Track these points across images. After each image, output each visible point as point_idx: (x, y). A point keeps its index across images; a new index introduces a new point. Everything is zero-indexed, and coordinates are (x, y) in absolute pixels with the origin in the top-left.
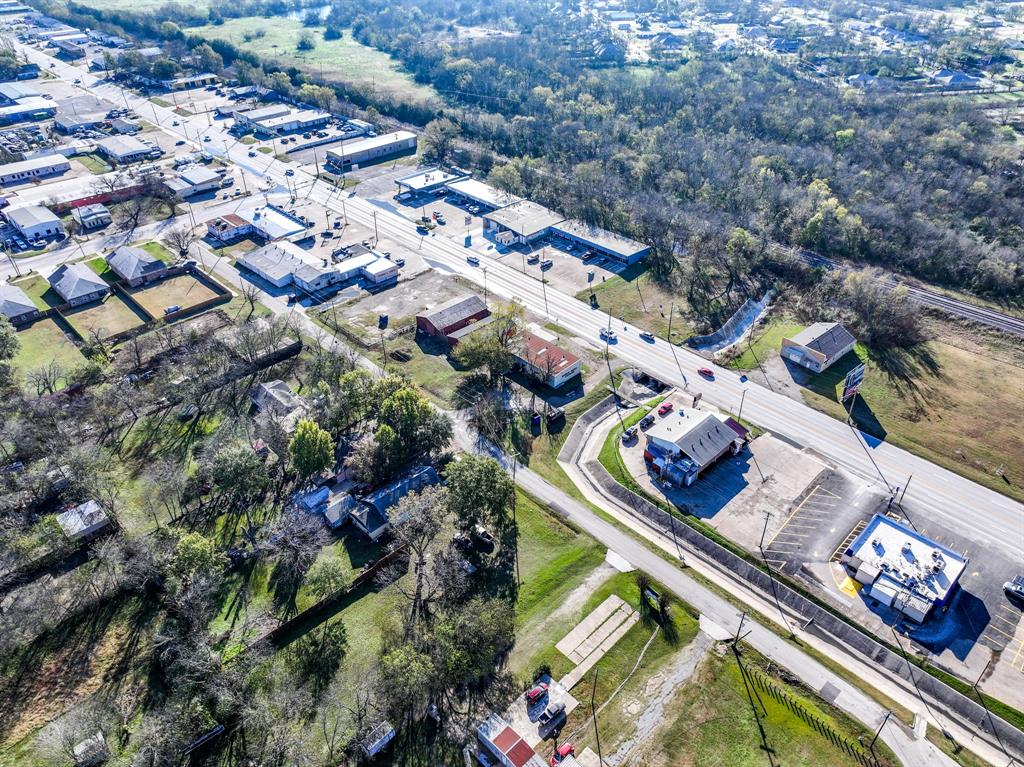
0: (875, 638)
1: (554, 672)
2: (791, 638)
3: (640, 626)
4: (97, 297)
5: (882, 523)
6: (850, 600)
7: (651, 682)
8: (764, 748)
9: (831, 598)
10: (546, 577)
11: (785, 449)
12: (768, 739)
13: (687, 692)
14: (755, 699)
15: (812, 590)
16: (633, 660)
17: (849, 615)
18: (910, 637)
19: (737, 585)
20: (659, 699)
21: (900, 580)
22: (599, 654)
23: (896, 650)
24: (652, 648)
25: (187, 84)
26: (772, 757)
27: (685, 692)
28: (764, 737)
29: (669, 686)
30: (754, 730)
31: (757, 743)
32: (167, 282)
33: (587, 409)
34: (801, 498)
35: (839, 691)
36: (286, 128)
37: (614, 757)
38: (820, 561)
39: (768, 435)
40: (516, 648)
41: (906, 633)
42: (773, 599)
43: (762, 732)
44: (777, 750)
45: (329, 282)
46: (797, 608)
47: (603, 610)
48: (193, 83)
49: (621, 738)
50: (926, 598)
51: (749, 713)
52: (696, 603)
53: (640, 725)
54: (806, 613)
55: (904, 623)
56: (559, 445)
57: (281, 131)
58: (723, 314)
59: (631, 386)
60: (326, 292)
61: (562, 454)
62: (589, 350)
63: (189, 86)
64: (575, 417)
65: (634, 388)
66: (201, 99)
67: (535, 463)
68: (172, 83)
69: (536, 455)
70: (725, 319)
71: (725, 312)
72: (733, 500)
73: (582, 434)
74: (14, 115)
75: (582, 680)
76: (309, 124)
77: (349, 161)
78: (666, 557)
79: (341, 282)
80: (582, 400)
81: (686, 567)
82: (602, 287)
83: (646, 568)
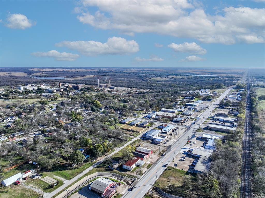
1: (42, 176)
3: (49, 185)
7: (36, 187)
10: (63, 174)
16: (42, 184)
20: (32, 188)
24: (44, 187)
27: (32, 191)
29: (34, 189)
32: (141, 128)
33: (117, 174)
37: (23, 184)
47: (54, 180)
48: (230, 108)
49: (26, 184)
52: (53, 192)
53: (28, 186)
56: (103, 172)
57: (218, 120)
58: (178, 194)
59: (131, 180)
60: (147, 139)
61: (100, 172)
62: (142, 171)
63: (228, 109)
64: (113, 172)
65: (130, 181)
66: (224, 111)
67: (95, 169)
68: (225, 107)
69: (98, 169)
70: (176, 195)
71: (180, 194)
72: (84, 196)
73: (109, 175)
74: (189, 104)
75: (39, 179)
76: (227, 121)
77: (210, 128)
78: (67, 188)
79: (152, 139)
80: (120, 172)
81: (64, 190)
82: (177, 170)
83: (64, 185)
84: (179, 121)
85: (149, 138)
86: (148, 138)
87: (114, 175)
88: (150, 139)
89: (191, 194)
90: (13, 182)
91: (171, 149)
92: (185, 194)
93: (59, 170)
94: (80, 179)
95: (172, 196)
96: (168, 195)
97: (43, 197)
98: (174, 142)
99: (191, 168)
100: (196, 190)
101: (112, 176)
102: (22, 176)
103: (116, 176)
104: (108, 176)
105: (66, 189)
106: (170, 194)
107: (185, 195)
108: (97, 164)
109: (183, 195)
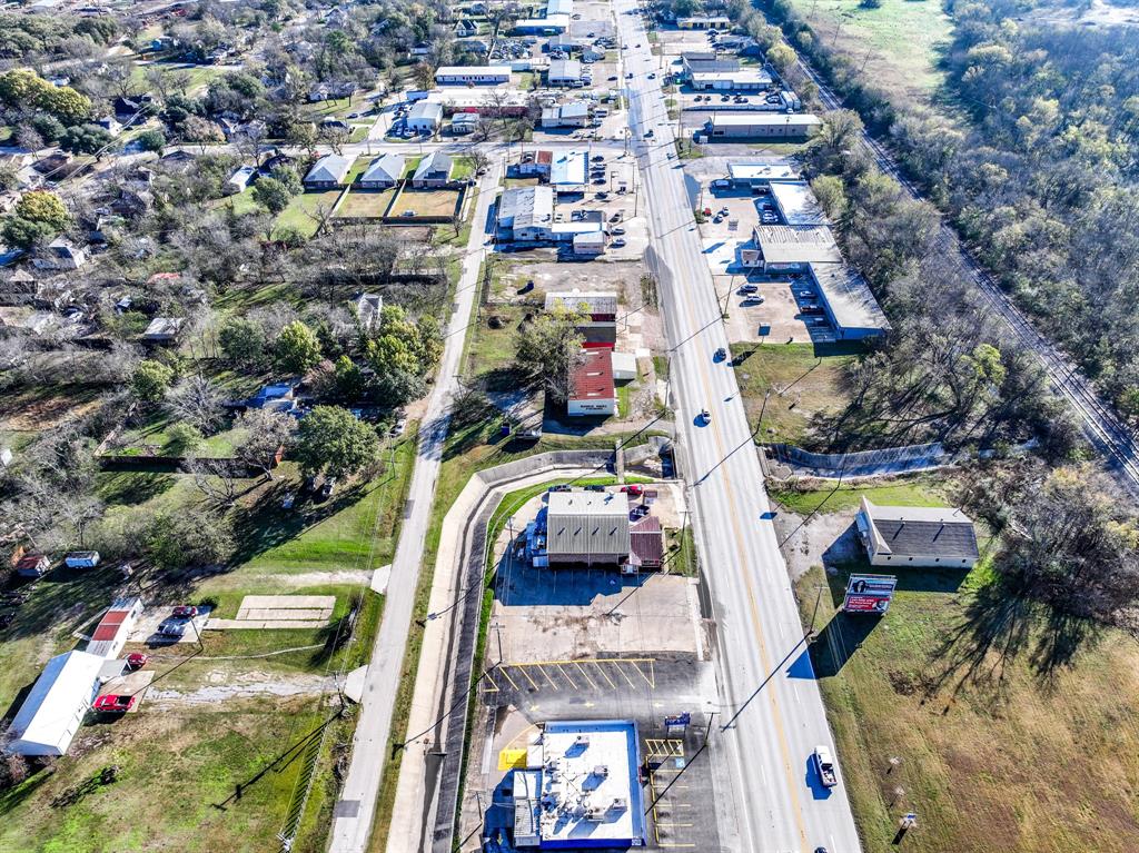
0: (458, 815)
1: (217, 611)
2: (395, 746)
3: (313, 632)
4: (384, 186)
5: (625, 733)
6: (494, 768)
7: (255, 673)
8: (239, 788)
9: (481, 751)
10: (320, 548)
11: (686, 605)
12: (252, 787)
13: (263, 704)
14: (292, 755)
15: (478, 731)
16: (270, 649)
17: (469, 777)
18: (485, 846)
19: (441, 673)
20: (240, 689)
21: (544, 790)
22: (259, 625)
23: (456, 841)
24: (295, 654)
25: (695, 24)
26: (233, 799)
27: (261, 702)
28: (252, 783)
29: (259, 688)
30: (254, 769)
31: (240, 781)
32: (438, 192)
33: (569, 449)
34: (611, 655)
35: (355, 816)
36: (717, 86)
37: (156, 693)
38: (528, 717)
39: (692, 581)
40: (225, 577)
41: (488, 840)
42: (447, 709)
43: (256, 779)
44: (244, 799)
45: (537, 237)
46: (450, 734)
47: (310, 600)
48: (701, 24)
49: (179, 686)
50: (538, 826)
51: (271, 757)
52: (378, 656)
53: (202, 691)
54: (450, 745)
55: (502, 830)
56: (497, 463)
57: (710, 88)
58: (868, 442)
59: (648, 455)
60: (527, 245)
61: (489, 471)
62: (657, 399)
63: (696, 27)
64: (548, 450)
65: (649, 458)
66: (690, 41)
67: (453, 463)
68: (681, 21)
69: (464, 458)
70: (864, 447)
71: (873, 441)
72: (550, 607)
73: (535, 467)
74: (531, 28)
75: (222, 630)
76: (745, 87)
77: (722, 133)
78: (421, 605)
79: (550, 241)
80: (577, 438)
81: (421, 624)
82: (774, 349)
83: (390, 599)
84: (574, 122)
85: (531, 236)
86: (524, 238)
87: (559, 459)
88: (537, 239)
89: (904, 425)
90: (81, 716)
91: (670, 265)
92: (888, 431)
93: (274, 538)
94: (437, 540)
95: (853, 457)
96: (838, 460)
97: (356, 699)
98: (648, 229)
99: (814, 325)
100: (904, 405)
101: (557, 466)
102: (105, 662)
103: (573, 459)
104: (537, 471)
105: (424, 612)
106: (842, 452)
107: (890, 435)
108: (434, 438)
109: (887, 439)
